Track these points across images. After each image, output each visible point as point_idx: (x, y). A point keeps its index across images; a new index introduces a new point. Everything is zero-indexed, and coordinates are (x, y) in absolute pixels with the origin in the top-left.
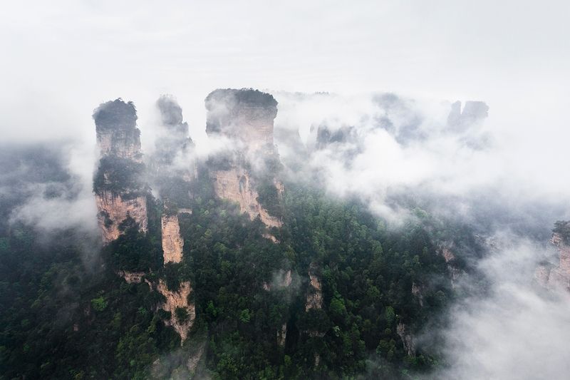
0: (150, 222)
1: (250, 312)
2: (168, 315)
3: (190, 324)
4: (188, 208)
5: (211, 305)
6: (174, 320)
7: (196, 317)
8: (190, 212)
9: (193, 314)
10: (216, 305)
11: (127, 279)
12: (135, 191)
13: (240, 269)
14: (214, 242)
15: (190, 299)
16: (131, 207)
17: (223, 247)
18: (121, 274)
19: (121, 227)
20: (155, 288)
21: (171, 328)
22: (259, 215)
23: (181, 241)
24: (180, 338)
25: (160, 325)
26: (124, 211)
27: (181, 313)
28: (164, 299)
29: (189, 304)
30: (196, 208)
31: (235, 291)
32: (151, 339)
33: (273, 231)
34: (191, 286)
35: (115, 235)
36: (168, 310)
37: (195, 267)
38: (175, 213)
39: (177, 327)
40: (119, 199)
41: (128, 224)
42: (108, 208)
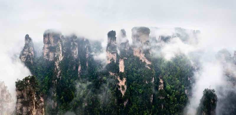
0: (117, 60)
1: (142, 90)
2: (119, 87)
3: (125, 91)
4: (126, 57)
5: (131, 86)
6: (121, 89)
7: (127, 89)
8: (127, 59)
9: (126, 89)
10: (132, 87)
11: (111, 74)
12: (114, 52)
13: (139, 76)
14: (132, 68)
15: (125, 83)
16: (113, 56)
17: (135, 69)
18: (110, 72)
19: (111, 61)
20: (117, 78)
21: (120, 91)
22: (145, 60)
23: (124, 66)
24: (122, 95)
25: (117, 89)
26: (112, 56)
27: (123, 87)
28: (119, 82)
29: (125, 85)
30: (128, 57)
31: (138, 83)
32: (115, 92)
33: (149, 65)
34: (126, 80)
35: (109, 62)
36: (119, 85)
37: (127, 74)
38: (123, 59)
39: (122, 91)
40: (111, 53)
41: (112, 60)
42: (108, 55)
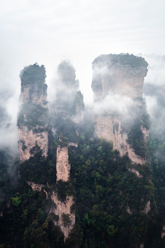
0: (49, 150)
1: (115, 228)
2: (57, 218)
3: (71, 228)
4: (75, 142)
5: (87, 217)
6: (60, 222)
7: (76, 223)
8: (77, 146)
9: (73, 222)
10: (90, 217)
11: (33, 187)
12: (42, 127)
13: (110, 193)
14: (92, 170)
15: (72, 208)
16: (38, 138)
17: (98, 175)
18: (29, 183)
19: (31, 152)
20: (50, 197)
21: (58, 228)
22: (127, 153)
23: (69, 166)
24: (63, 236)
25: (51, 223)
26: (34, 140)
27: (66, 218)
28: (55, 206)
29: (71, 212)
30: (81, 142)
31: (105, 209)
32: (45, 232)
33: (138, 167)
34: (73, 200)
35: (27, 156)
36: (57, 214)
37: (77, 186)
38: (66, 145)
39: (62, 227)
40: (31, 132)
41: (36, 150)
42: (25, 137)
